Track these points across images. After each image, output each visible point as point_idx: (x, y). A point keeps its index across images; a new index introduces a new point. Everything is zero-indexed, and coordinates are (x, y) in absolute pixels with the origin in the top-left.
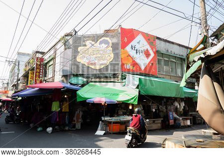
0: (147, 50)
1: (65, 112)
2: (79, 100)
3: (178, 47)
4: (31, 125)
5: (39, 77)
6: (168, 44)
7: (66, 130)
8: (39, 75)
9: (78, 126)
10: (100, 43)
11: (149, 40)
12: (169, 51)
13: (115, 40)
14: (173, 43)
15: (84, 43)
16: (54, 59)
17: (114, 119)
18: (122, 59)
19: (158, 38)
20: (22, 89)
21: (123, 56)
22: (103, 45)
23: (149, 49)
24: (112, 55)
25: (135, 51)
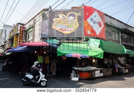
0: (100, 22)
1: (47, 64)
2: (58, 55)
3: (117, 21)
4: (20, 73)
5: (22, 40)
6: (111, 19)
7: (47, 76)
8: (22, 38)
9: (54, 73)
10: (69, 16)
11: (101, 15)
12: (112, 24)
13: (79, 14)
14: (114, 19)
15: (57, 16)
16: (33, 27)
17: (84, 69)
18: (84, 27)
19: (106, 15)
20: (8, 48)
21: (85, 25)
22: (71, 17)
23: (101, 21)
24: (78, 25)
25: (93, 22)
